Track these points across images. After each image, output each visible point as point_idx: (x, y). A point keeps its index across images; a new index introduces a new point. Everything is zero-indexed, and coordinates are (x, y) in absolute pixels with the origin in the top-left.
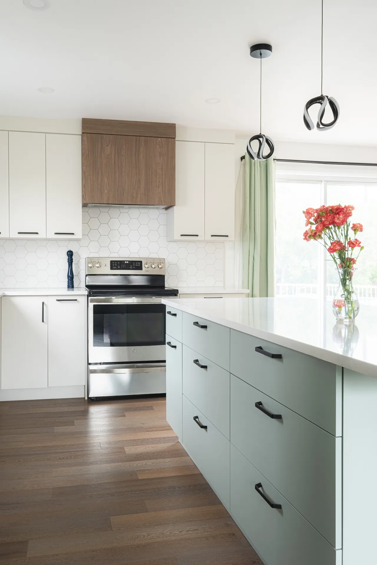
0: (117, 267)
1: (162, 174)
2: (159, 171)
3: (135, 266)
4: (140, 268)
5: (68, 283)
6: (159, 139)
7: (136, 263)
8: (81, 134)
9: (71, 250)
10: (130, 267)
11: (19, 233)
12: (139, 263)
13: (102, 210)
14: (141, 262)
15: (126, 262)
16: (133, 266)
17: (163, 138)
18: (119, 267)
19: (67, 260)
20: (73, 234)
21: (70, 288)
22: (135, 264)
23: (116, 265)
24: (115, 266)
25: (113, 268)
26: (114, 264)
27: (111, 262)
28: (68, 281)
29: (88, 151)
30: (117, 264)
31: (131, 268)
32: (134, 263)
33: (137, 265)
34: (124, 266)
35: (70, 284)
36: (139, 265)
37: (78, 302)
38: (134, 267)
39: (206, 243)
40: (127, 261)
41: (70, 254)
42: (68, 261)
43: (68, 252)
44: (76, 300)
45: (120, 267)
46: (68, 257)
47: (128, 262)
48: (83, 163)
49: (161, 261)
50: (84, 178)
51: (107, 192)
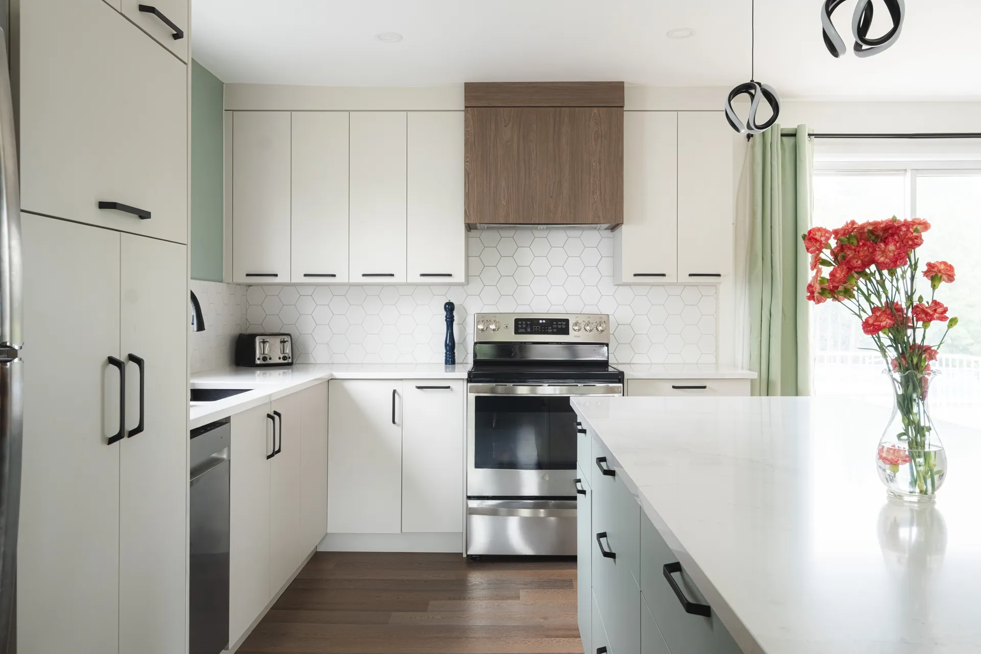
0: (526, 330)
1: (600, 170)
2: (594, 164)
3: (557, 328)
4: (565, 331)
5: (446, 356)
6: (595, 110)
7: (559, 323)
8: (463, 108)
9: (451, 301)
10: (548, 329)
11: (364, 275)
12: (564, 323)
13: (504, 233)
14: (567, 321)
15: (541, 321)
16: (552, 328)
17: (600, 108)
18: (529, 330)
19: (445, 318)
20: (450, 275)
21: (449, 364)
22: (557, 324)
23: (524, 326)
24: (522, 328)
25: (519, 331)
26: (522, 324)
27: (517, 321)
28: (446, 353)
29: (474, 137)
30: (526, 324)
31: (550, 331)
32: (555, 323)
33: (559, 327)
34: (538, 328)
35: (449, 358)
36: (564, 327)
37: (452, 390)
38: (555, 330)
39: (684, 287)
40: (542, 319)
41: (450, 308)
42: (446, 320)
43: (447, 304)
44: (448, 387)
45: (532, 329)
46: (446, 312)
47: (544, 321)
48: (466, 157)
49: (601, 320)
50: (467, 182)
51: (505, 204)
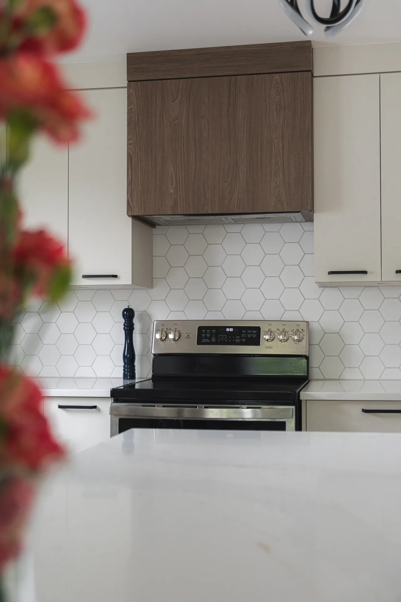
0: (210, 339)
1: (283, 148)
2: (276, 141)
3: (246, 338)
4: (256, 341)
5: (124, 370)
6: (277, 77)
7: (249, 331)
9: (130, 307)
10: (235, 338)
12: (254, 332)
14: (258, 329)
15: (228, 330)
16: (241, 338)
17: (283, 74)
18: (213, 340)
19: (123, 326)
20: (115, 276)
21: (127, 379)
22: (247, 333)
23: (208, 335)
24: (206, 337)
25: (203, 341)
26: (206, 333)
27: (200, 329)
28: (124, 366)
29: (138, 115)
30: (211, 333)
31: (238, 341)
32: (244, 331)
33: (249, 336)
34: (224, 337)
35: (128, 372)
36: (254, 336)
37: (99, 410)
38: (244, 340)
40: (229, 327)
41: (129, 314)
42: (124, 328)
43: (125, 310)
44: (96, 407)
45: (217, 339)
46: (125, 320)
47: (231, 330)
48: (129, 139)
49: (298, 328)
50: (130, 168)
51: (173, 192)
